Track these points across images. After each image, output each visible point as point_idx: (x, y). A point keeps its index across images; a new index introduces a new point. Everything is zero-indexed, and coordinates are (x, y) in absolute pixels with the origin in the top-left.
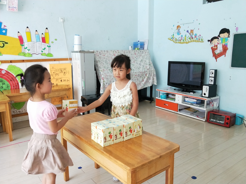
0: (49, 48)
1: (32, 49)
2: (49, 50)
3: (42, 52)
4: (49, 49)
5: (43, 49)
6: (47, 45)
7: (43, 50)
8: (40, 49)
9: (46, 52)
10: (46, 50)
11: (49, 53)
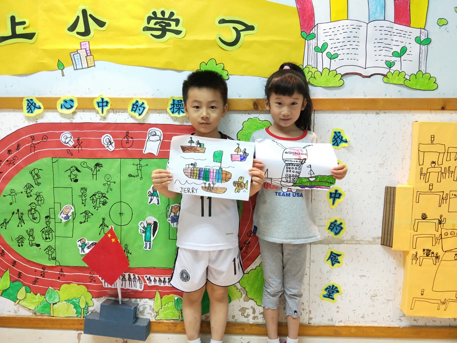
0: (424, 48)
1: (346, 51)
2: (423, 60)
3: (390, 65)
4: (423, 55)
5: (394, 54)
6: (416, 33)
7: (393, 59)
8: (383, 53)
9: (408, 65)
10: (409, 57)
11: (420, 74)
